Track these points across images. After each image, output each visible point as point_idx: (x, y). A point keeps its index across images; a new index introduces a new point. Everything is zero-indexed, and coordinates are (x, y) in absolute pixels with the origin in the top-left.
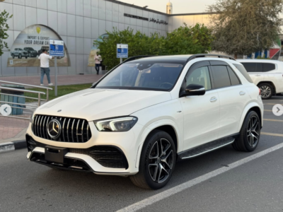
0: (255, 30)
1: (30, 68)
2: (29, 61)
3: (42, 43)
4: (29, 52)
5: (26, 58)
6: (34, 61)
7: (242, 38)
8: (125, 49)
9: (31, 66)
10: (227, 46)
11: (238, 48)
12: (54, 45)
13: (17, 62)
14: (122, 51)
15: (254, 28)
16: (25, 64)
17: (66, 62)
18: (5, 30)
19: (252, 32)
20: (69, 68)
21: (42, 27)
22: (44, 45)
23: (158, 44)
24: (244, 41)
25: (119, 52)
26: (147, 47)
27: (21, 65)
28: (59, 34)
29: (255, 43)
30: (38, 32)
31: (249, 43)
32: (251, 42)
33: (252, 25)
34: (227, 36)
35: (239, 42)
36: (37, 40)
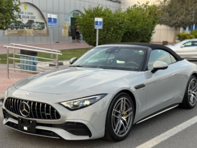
0: (192, 7)
1: (20, 37)
2: (19, 32)
3: (29, 18)
4: (19, 25)
5: (17, 29)
6: (23, 32)
7: (182, 14)
8: (100, 22)
9: (20, 35)
10: (170, 21)
11: (179, 22)
12: (51, 18)
13: (10, 32)
14: (99, 23)
15: (191, 6)
16: (16, 34)
17: (46, 32)
18: (18, 5)
19: (190, 9)
20: (48, 37)
21: (28, 5)
22: (30, 19)
23: (124, 18)
24: (183, 16)
25: (96, 24)
26: (115, 20)
27: (13, 35)
28: (41, 10)
29: (192, 17)
30: (26, 9)
31: (187, 17)
32: (189, 17)
33: (190, 3)
34: (169, 12)
35: (179, 17)
36: (24, 15)
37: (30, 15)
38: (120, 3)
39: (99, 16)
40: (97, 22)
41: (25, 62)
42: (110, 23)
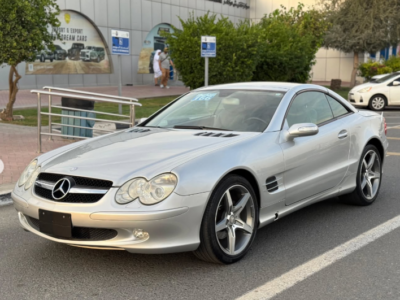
0: (387, 14)
1: (58, 76)
2: (55, 66)
3: (73, 39)
4: (55, 53)
5: (51, 60)
6: (63, 65)
7: (367, 27)
8: (212, 44)
9: (58, 73)
10: (344, 40)
11: (361, 42)
12: (117, 38)
13: (39, 68)
14: (209, 46)
15: (384, 11)
16: (50, 70)
17: (106, 66)
18: (56, 14)
19: (382, 17)
20: (111, 75)
21: (72, 14)
22: (76, 41)
23: (256, 35)
24: (370, 31)
25: (205, 49)
26: (240, 41)
27: (44, 72)
28: (97, 23)
29: (386, 32)
31: (377, 34)
32: (380, 33)
33: (382, 6)
34: (342, 24)
35: (362, 32)
36: (65, 33)
37: (76, 34)
38: (247, 7)
39: (209, 33)
40: (205, 44)
41: (71, 121)
42: (229, 46)
